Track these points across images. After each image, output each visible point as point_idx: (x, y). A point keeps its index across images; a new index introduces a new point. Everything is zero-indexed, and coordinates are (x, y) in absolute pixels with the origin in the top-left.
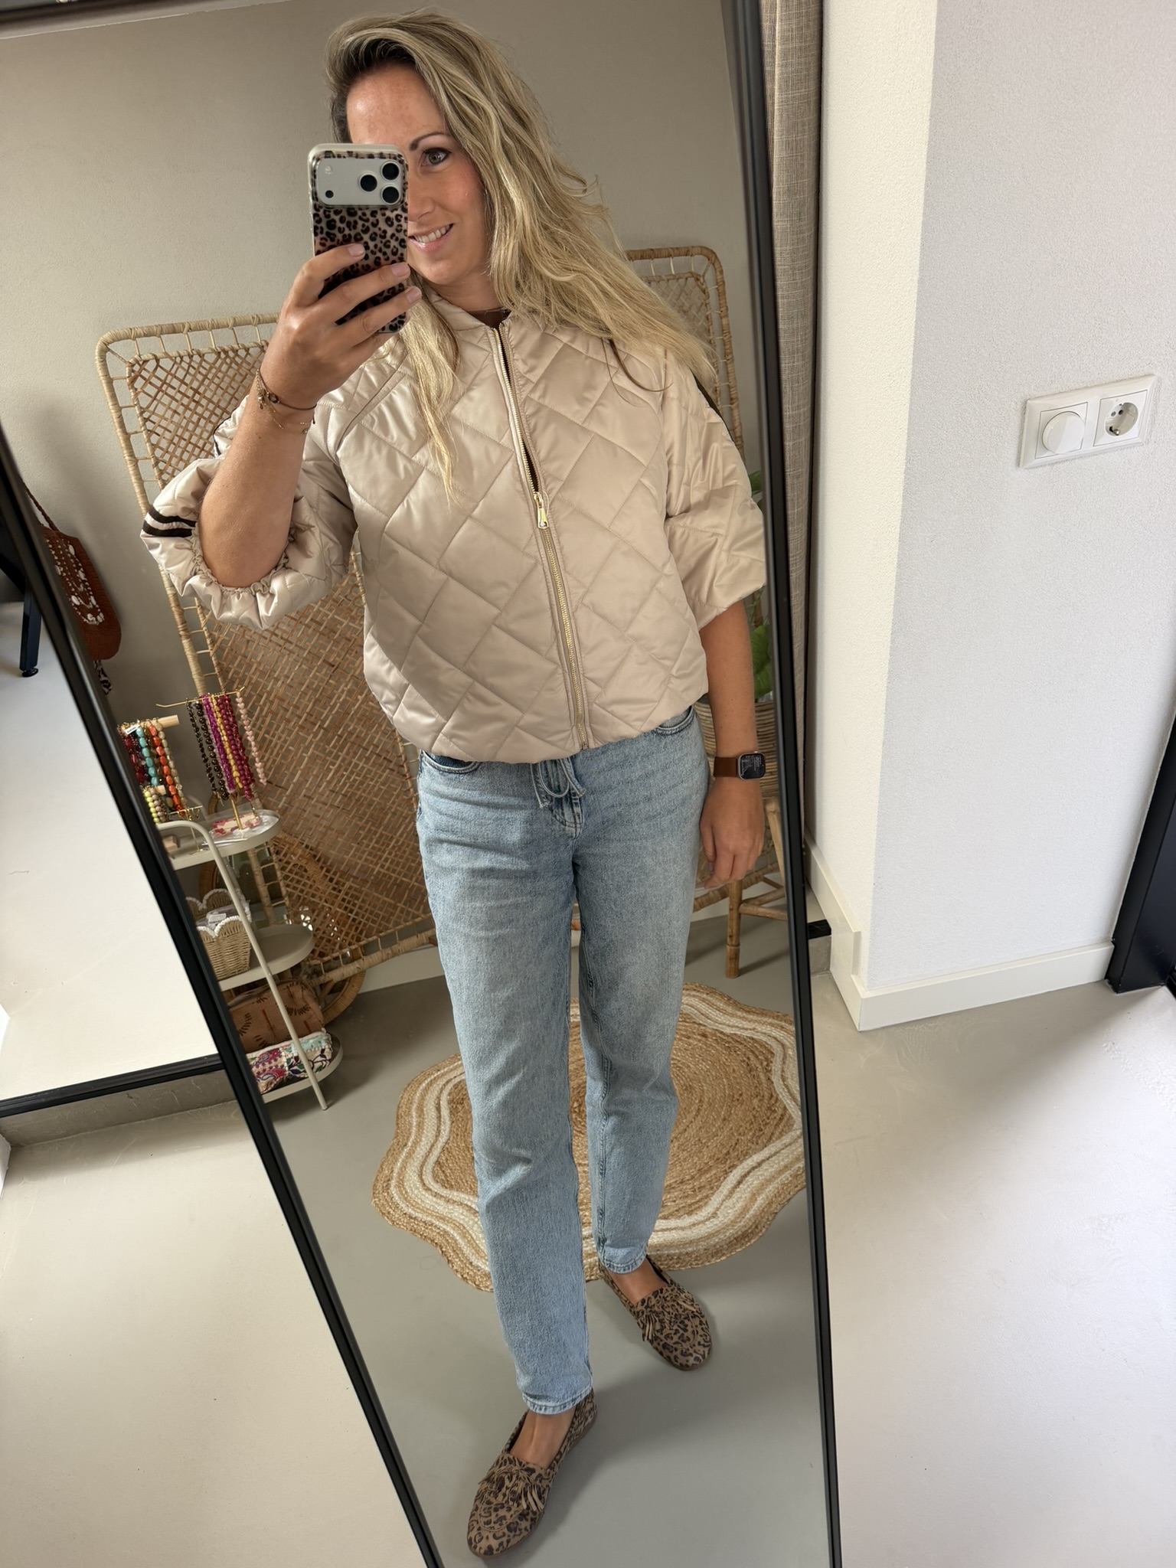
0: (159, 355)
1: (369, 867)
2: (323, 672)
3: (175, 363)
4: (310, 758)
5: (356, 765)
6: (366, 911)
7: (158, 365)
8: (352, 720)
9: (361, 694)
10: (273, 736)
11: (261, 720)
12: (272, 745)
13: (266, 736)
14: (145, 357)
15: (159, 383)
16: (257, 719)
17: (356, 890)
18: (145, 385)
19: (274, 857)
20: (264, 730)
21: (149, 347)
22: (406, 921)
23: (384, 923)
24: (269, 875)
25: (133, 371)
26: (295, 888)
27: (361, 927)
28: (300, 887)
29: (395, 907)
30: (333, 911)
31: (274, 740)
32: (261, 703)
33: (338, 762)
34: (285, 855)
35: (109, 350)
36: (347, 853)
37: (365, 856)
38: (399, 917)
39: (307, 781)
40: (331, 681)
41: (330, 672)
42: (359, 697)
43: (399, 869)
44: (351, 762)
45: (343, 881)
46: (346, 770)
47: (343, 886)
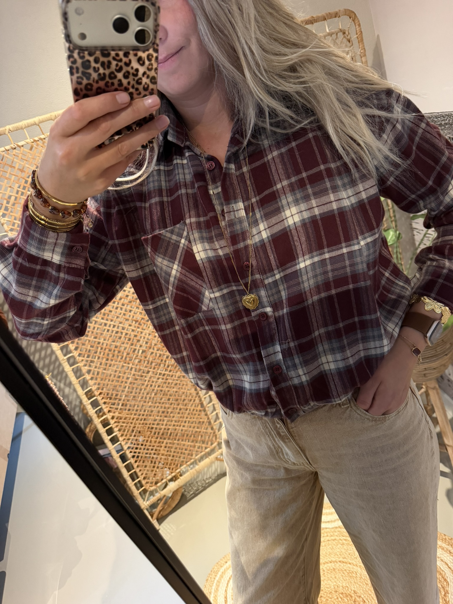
6: (178, 453)
10: (108, 370)
11: (99, 363)
13: (104, 371)
17: (170, 443)
22: (201, 452)
23: (189, 457)
26: (135, 452)
27: (176, 463)
28: (138, 451)
29: (194, 446)
30: (159, 459)
36: (163, 425)
37: (173, 423)
38: (197, 451)
43: (193, 425)
45: (162, 440)
47: (163, 443)
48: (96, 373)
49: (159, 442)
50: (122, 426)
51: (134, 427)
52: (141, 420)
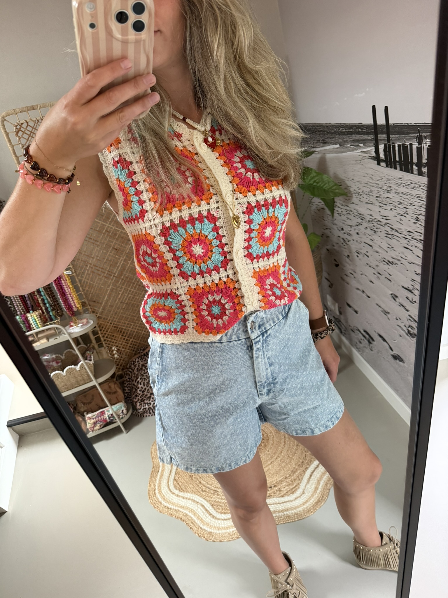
0: (28, 120)
1: (139, 333)
2: (113, 252)
3: (35, 123)
4: (110, 289)
5: (130, 291)
7: (28, 125)
8: (127, 272)
9: (130, 260)
10: (94, 282)
11: (88, 276)
12: (94, 286)
13: (91, 282)
14: (21, 122)
15: (29, 133)
16: (86, 275)
17: (135, 342)
18: (23, 134)
19: (99, 332)
20: (90, 280)
21: (22, 118)
24: (98, 340)
25: (17, 128)
26: (109, 344)
28: (111, 343)
31: (95, 284)
32: (88, 268)
33: (123, 290)
34: (104, 331)
35: (5, 120)
36: (130, 327)
37: (137, 328)
39: (110, 299)
40: (117, 256)
41: (115, 253)
42: (129, 262)
44: (128, 290)
45: (129, 339)
46: (126, 293)
47: (129, 341)
48: (85, 283)
49: (127, 340)
50: (101, 324)
51: (110, 326)
52: (115, 321)
